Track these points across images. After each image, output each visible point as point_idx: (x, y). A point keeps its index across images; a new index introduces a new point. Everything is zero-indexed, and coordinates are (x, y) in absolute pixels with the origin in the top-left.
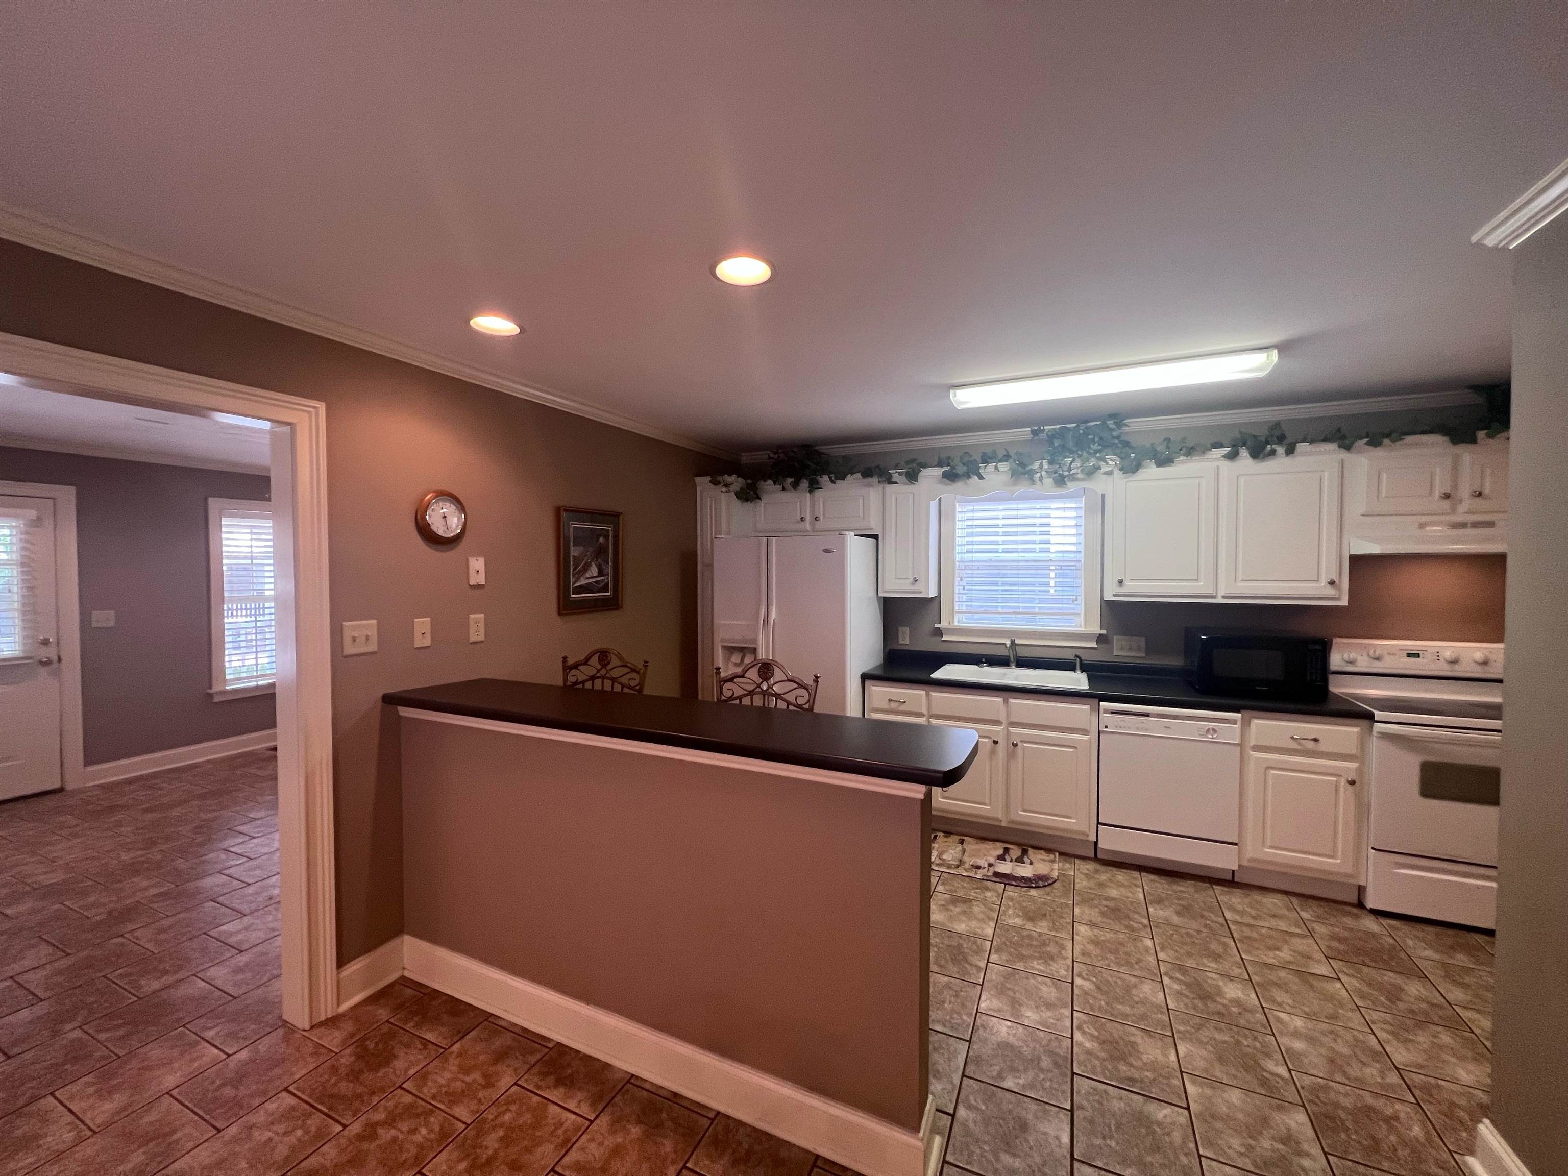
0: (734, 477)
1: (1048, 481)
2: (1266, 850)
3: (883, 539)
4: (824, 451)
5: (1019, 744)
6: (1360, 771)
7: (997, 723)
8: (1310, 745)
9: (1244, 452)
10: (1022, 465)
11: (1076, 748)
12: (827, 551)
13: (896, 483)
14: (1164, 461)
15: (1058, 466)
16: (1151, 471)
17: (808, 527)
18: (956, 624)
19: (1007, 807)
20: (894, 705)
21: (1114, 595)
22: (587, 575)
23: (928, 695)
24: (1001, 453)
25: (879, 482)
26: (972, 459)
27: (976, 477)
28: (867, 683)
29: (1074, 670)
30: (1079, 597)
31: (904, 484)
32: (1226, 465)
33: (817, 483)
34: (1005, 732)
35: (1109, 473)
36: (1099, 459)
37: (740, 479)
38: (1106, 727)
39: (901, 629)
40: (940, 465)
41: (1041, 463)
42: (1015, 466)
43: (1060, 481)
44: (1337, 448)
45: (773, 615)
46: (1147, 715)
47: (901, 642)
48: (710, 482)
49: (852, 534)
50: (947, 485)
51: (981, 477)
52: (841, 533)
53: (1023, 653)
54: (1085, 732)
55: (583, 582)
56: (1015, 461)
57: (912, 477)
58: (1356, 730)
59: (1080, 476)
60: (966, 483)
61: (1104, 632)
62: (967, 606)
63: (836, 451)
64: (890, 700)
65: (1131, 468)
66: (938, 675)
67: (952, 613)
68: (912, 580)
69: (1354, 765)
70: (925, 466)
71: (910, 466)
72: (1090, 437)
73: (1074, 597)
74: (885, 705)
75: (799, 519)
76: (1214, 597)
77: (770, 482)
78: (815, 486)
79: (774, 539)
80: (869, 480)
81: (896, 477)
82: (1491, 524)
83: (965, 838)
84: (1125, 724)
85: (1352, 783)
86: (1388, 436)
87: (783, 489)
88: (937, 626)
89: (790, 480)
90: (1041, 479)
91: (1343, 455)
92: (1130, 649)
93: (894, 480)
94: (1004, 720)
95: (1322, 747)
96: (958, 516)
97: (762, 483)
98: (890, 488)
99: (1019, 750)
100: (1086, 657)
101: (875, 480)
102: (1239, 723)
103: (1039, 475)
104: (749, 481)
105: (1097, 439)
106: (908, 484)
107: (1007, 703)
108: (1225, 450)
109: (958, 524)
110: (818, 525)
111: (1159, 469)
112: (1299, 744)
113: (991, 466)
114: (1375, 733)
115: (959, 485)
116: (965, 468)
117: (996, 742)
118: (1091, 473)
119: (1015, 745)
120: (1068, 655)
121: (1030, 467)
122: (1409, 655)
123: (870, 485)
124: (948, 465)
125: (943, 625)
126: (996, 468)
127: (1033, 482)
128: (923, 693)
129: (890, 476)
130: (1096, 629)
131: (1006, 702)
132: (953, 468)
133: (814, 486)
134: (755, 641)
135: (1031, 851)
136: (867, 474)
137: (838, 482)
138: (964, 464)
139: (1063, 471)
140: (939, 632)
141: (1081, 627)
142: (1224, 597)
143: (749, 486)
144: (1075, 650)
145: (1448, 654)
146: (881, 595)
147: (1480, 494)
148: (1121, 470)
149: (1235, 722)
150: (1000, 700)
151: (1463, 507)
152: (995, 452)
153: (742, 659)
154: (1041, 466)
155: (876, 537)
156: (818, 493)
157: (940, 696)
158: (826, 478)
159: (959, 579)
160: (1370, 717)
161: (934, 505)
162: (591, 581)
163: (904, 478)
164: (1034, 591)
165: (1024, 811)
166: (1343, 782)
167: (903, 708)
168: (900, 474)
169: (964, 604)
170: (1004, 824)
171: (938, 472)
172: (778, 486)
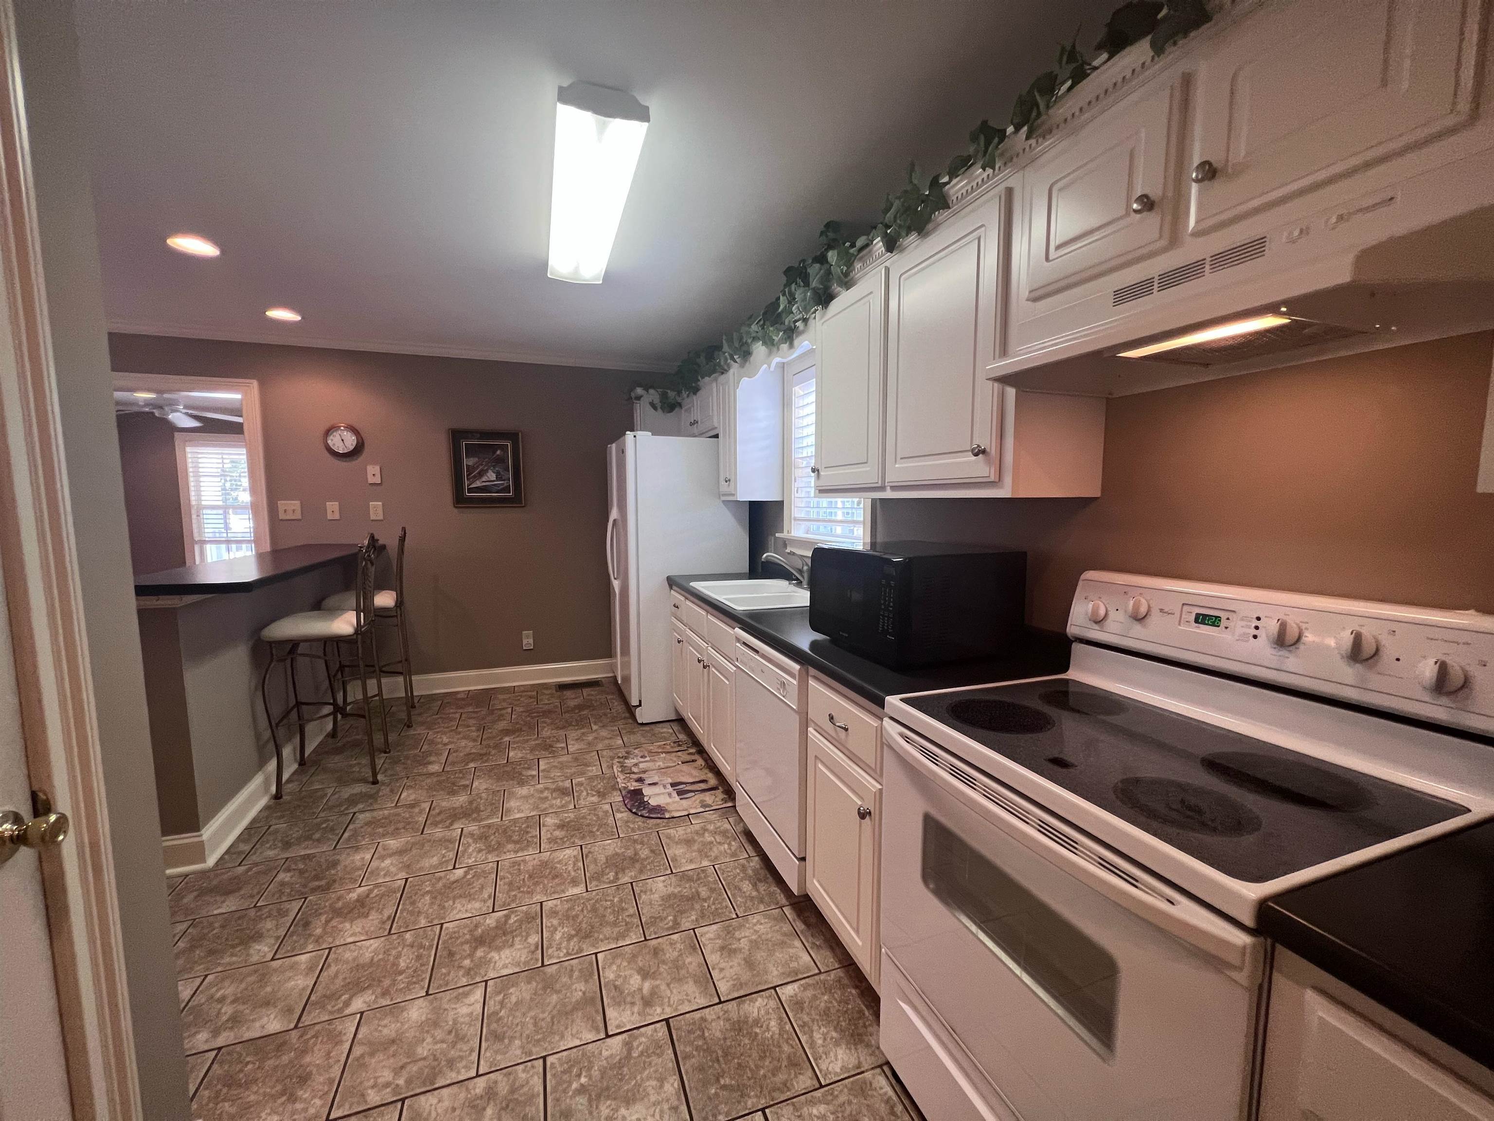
2: (814, 881)
3: (720, 438)
5: (711, 667)
6: (879, 799)
8: (842, 735)
11: (729, 681)
14: (843, 281)
16: (839, 299)
17: (696, 431)
18: (792, 533)
19: (708, 737)
22: (484, 479)
23: (685, 602)
28: (671, 586)
32: (894, 263)
38: (737, 659)
50: (743, 366)
54: (733, 662)
55: (478, 484)
60: (750, 362)
64: (674, 606)
67: (791, 520)
69: (876, 786)
74: (673, 611)
76: (882, 489)
84: (745, 659)
85: (865, 814)
88: (778, 535)
95: (850, 742)
96: (797, 402)
99: (711, 674)
102: (797, 679)
110: (699, 429)
112: (835, 730)
115: (747, 365)
122: (1202, 619)
123: (715, 379)
125: (784, 534)
131: (707, 616)
140: (784, 543)
143: (663, 396)
149: (795, 677)
150: (705, 614)
156: (698, 394)
160: (882, 704)
162: (484, 484)
165: (714, 745)
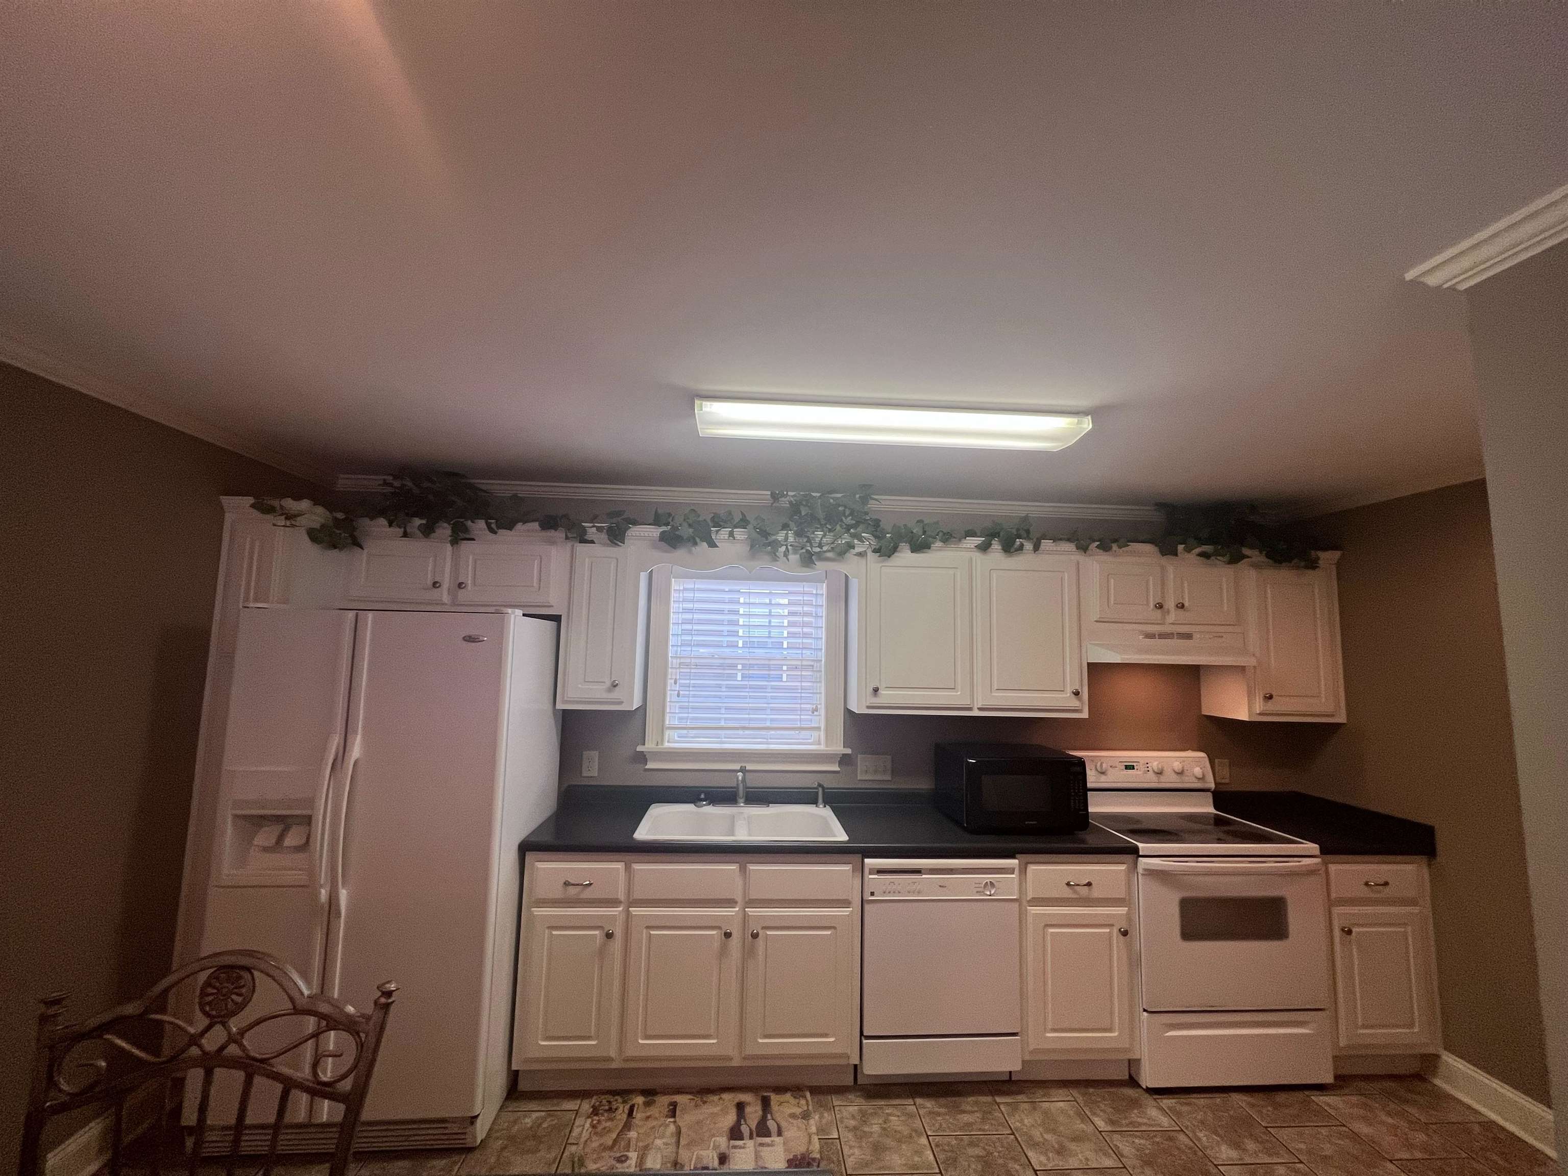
0: (305, 504)
1: (794, 558)
2: (1048, 1035)
3: (568, 623)
4: (484, 487)
5: (761, 932)
6: (1129, 918)
7: (731, 903)
8: (1084, 891)
9: (996, 545)
10: (765, 534)
11: (834, 928)
12: (470, 639)
13: (592, 542)
14: (919, 547)
15: (805, 540)
16: (905, 556)
17: (446, 598)
18: (666, 745)
19: (742, 1037)
20: (572, 891)
21: (868, 707)
23: (628, 868)
24: (737, 518)
25: (567, 538)
26: (701, 519)
27: (705, 544)
28: (529, 857)
29: (814, 802)
30: (819, 706)
31: (605, 545)
32: (978, 556)
33: (466, 530)
34: (741, 916)
35: (860, 554)
36: (854, 536)
37: (320, 510)
38: (872, 894)
39: (586, 754)
40: (657, 522)
41: (787, 534)
42: (755, 535)
43: (808, 560)
44: (1075, 549)
45: (356, 751)
46: (918, 871)
47: (585, 774)
48: (253, 506)
49: (519, 612)
50: (666, 552)
51: (712, 544)
52: (498, 612)
53: (755, 782)
54: (845, 903)
56: (755, 528)
57: (616, 536)
58: (1123, 867)
59: (830, 555)
60: (690, 552)
61: (848, 751)
62: (680, 719)
63: (501, 489)
64: (567, 884)
65: (886, 551)
66: (643, 833)
67: (662, 729)
68: (608, 684)
69: (1123, 910)
70: (635, 523)
71: (614, 520)
72: (840, 509)
73: (814, 707)
74: (557, 892)
75: (430, 582)
76: (970, 709)
77: (383, 521)
78: (462, 535)
79: (370, 615)
80: (552, 533)
81: (592, 533)
82: (1188, 636)
83: (678, 1098)
84: (894, 887)
85: (1125, 933)
86: (1115, 541)
87: (405, 535)
88: (640, 748)
89: (418, 522)
90: (786, 555)
91: (1079, 557)
92: (876, 772)
93: (587, 537)
94: (739, 899)
95: (1096, 893)
96: (674, 596)
97: (366, 521)
98: (581, 548)
99: (760, 941)
100: (830, 783)
101: (559, 534)
102: (1017, 871)
103: (784, 548)
104: (340, 516)
105: (847, 512)
106: (608, 545)
107: (745, 872)
108: (979, 540)
109: (673, 606)
110: (462, 595)
111: (914, 555)
112: (1075, 892)
113: (724, 533)
114: (1140, 870)
115: (681, 553)
116: (691, 530)
117: (728, 935)
118: (842, 553)
119: (755, 936)
120: (810, 782)
121: (774, 537)
122: (1127, 767)
123: (552, 542)
124: (667, 524)
125: (649, 746)
126: (731, 534)
127: (775, 558)
128: (620, 866)
129: (584, 531)
130: (839, 748)
131: (743, 869)
132: (675, 528)
133: (460, 535)
134: (311, 802)
135: (774, 1098)
136: (549, 523)
137: (501, 531)
138: (690, 526)
139: (811, 546)
140: (642, 758)
141: (819, 744)
142: (980, 709)
143: (337, 522)
144: (819, 775)
145: (1155, 765)
146: (560, 706)
147: (1183, 606)
148: (875, 551)
149: (1011, 871)
150: (734, 867)
151: (1171, 618)
152: (730, 513)
153: (280, 838)
154: (786, 539)
155: (556, 619)
156: (465, 546)
157: (644, 868)
158: (481, 524)
159: (673, 681)
160: (1134, 851)
161: (643, 576)
163: (604, 536)
164: (765, 697)
165: (766, 1037)
166: (1115, 931)
167: (587, 894)
168: (599, 529)
169: (677, 716)
170: (735, 1063)
171: (654, 532)
172: (398, 529)
